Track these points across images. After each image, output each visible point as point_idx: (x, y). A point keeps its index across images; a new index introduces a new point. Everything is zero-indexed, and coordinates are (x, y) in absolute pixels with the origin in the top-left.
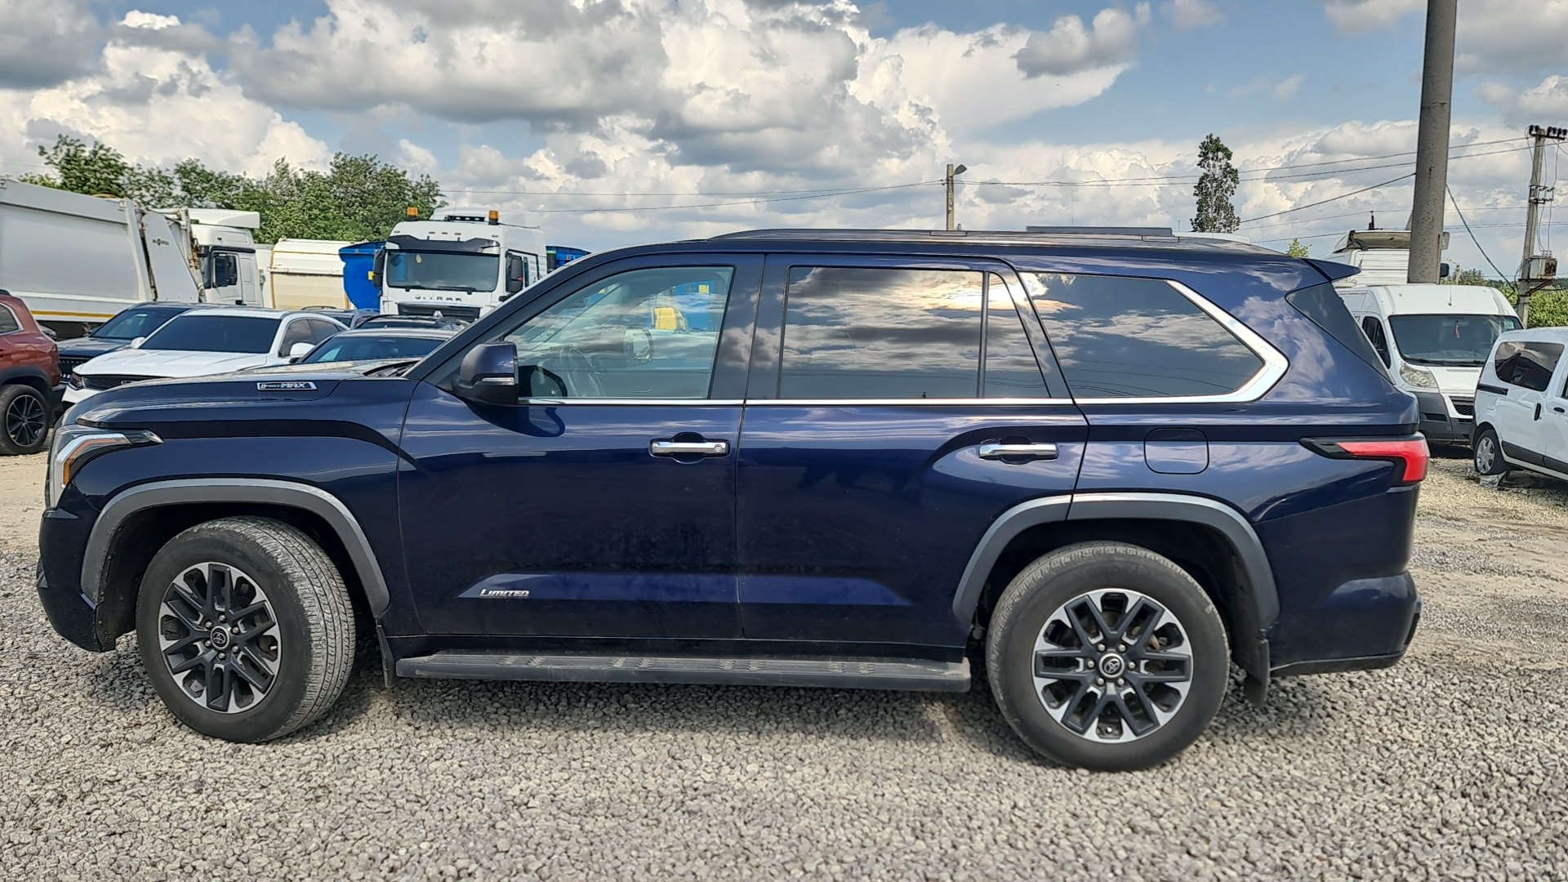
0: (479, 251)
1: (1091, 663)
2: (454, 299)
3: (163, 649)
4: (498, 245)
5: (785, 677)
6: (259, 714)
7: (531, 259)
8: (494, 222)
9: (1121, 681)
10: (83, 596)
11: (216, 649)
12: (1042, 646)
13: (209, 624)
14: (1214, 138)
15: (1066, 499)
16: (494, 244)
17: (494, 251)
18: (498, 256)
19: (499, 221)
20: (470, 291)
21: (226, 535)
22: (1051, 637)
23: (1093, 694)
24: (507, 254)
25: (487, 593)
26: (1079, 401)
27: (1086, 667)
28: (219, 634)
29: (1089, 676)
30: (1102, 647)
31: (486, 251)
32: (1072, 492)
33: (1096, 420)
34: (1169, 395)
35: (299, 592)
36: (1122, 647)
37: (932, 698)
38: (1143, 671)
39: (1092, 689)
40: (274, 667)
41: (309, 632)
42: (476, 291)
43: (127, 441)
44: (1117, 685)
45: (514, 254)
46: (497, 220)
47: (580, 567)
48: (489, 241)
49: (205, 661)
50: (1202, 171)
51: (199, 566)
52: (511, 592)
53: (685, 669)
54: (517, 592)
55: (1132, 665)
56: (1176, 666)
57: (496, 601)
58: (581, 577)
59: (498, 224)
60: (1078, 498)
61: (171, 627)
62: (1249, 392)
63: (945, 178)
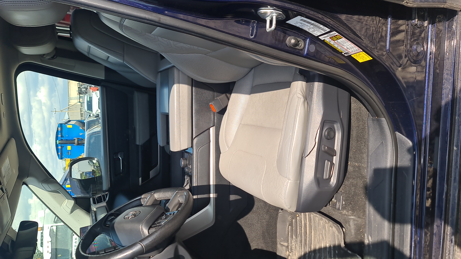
0: (55, 233)
2: (76, 241)
4: (52, 226)
16: (52, 228)
17: (55, 228)
18: (57, 226)
24: (56, 223)
31: (55, 231)
48: (50, 230)
59: (43, 227)
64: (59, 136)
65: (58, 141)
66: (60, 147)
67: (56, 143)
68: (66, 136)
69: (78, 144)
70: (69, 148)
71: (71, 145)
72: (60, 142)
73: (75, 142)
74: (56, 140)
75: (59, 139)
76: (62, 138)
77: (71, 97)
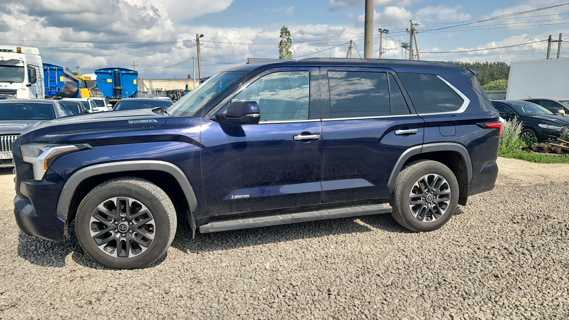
0: (14, 65)
1: (424, 198)
3: (92, 236)
4: (23, 62)
5: (339, 215)
6: (146, 256)
7: (37, 68)
8: (19, 52)
9: (432, 203)
10: (59, 218)
11: (120, 233)
12: (412, 195)
13: (116, 223)
14: (286, 27)
15: (420, 146)
16: (21, 62)
17: (21, 65)
18: (23, 67)
19: (22, 52)
20: (11, 82)
21: (125, 185)
22: (414, 192)
23: (425, 208)
24: (28, 66)
25: (234, 197)
26: (420, 115)
27: (423, 199)
28: (123, 226)
29: (424, 202)
30: (427, 193)
31: (17, 65)
32: (422, 144)
33: (427, 120)
34: (443, 112)
35: (163, 205)
36: (432, 192)
37: (356, 218)
38: (438, 198)
39: (425, 206)
40: (151, 236)
41: (169, 220)
42: (13, 82)
43: (77, 149)
44: (431, 204)
45: (31, 66)
46: (20, 51)
47: (267, 184)
48: (19, 60)
49: (116, 238)
50: (281, 39)
51: (112, 199)
52: (243, 196)
53: (305, 216)
54: (245, 196)
55: (435, 197)
56: (446, 195)
57: (238, 200)
58: (268, 188)
60: (424, 146)
61: (96, 226)
62: (461, 110)
63: (196, 39)
64: (123, 72)
65: (118, 70)
66: (110, 71)
67: (115, 68)
68: (123, 78)
69: (115, 90)
70: (110, 81)
71: (113, 83)
72: (117, 72)
73: (117, 86)
74: (118, 69)
75: (120, 72)
76: (121, 75)
77: (153, 82)
